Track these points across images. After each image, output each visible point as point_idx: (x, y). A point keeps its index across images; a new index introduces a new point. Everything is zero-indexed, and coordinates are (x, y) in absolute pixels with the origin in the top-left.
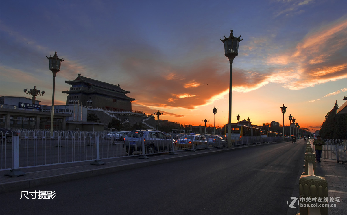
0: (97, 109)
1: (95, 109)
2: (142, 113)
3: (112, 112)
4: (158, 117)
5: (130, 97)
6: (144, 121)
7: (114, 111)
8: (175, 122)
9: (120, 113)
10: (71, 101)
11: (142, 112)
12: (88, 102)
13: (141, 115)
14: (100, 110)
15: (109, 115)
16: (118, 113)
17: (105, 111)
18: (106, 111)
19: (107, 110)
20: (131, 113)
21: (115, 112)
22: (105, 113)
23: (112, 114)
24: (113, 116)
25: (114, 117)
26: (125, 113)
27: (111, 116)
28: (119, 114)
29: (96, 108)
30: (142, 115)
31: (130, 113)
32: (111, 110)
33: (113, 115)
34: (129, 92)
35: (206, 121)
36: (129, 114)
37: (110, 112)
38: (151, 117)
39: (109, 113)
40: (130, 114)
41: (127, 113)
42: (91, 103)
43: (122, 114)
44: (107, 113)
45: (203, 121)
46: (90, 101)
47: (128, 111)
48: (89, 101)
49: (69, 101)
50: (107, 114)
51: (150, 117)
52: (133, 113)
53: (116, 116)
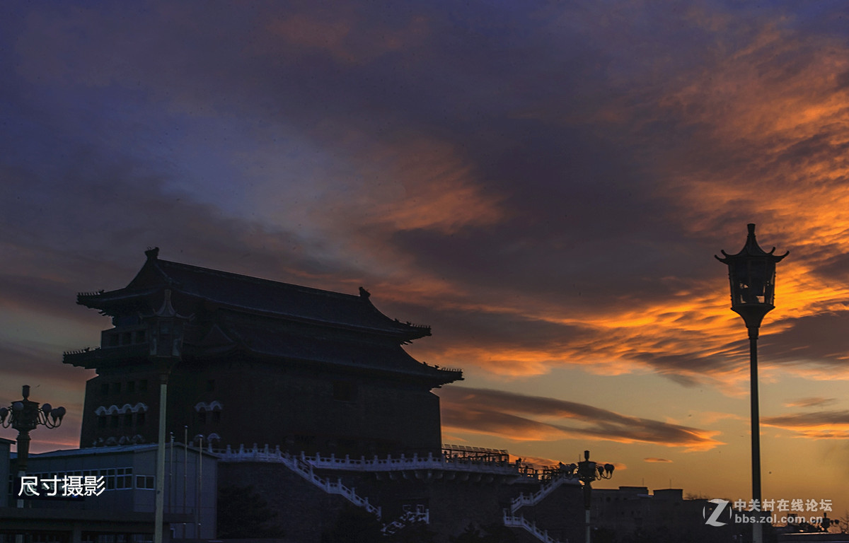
0: (255, 450)
1: (242, 455)
2: (504, 463)
3: (332, 464)
6: (514, 508)
7: (340, 457)
9: (375, 466)
10: (109, 412)
11: (500, 456)
12: (198, 408)
13: (497, 477)
14: (266, 456)
15: (318, 483)
16: (364, 466)
17: (292, 464)
18: (299, 459)
20: (436, 465)
21: (347, 465)
22: (295, 474)
23: (333, 475)
24: (339, 489)
25: (345, 494)
26: (402, 465)
27: (328, 488)
28: (372, 474)
29: (248, 447)
30: (500, 471)
31: (432, 464)
32: (326, 455)
33: (340, 485)
36: (424, 472)
37: (318, 463)
38: (561, 481)
39: (316, 471)
40: (435, 471)
41: (416, 464)
42: (217, 413)
43: (387, 473)
44: (306, 476)
46: (208, 403)
47: (423, 456)
48: (203, 404)
49: (98, 412)
50: (303, 480)
51: (555, 484)
52: (451, 467)
53: (353, 489)
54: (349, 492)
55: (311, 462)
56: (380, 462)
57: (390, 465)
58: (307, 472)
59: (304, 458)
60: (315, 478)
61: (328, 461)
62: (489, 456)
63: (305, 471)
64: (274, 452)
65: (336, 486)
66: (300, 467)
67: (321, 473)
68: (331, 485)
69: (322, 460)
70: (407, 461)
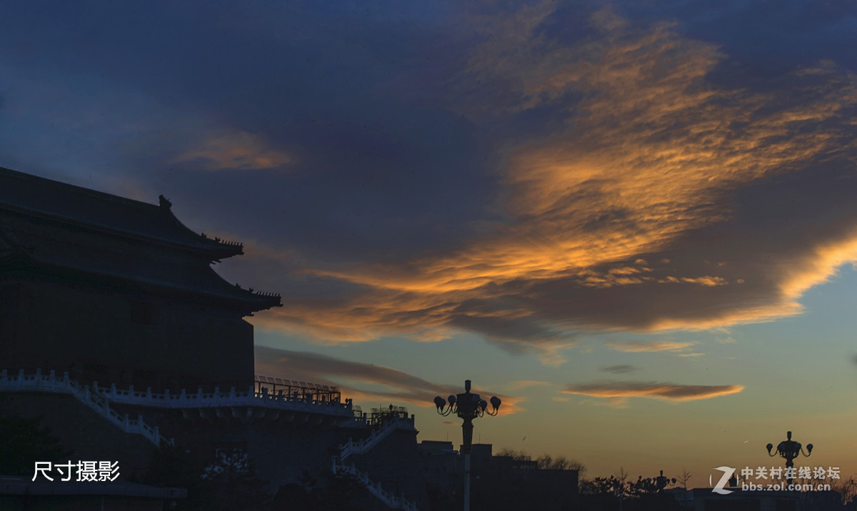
0: (38, 378)
2: (335, 403)
3: (131, 398)
4: (468, 429)
5: (245, 287)
6: (344, 455)
7: (140, 391)
8: (554, 458)
9: (183, 401)
13: (327, 418)
14: (52, 385)
15: (115, 420)
16: (169, 402)
17: (83, 395)
18: (91, 390)
19: (97, 388)
21: (148, 400)
23: (132, 412)
24: (140, 428)
25: (146, 434)
26: (216, 401)
27: (127, 426)
28: (179, 412)
29: (30, 374)
30: (331, 411)
32: (122, 388)
33: (141, 423)
34: (236, 250)
35: (789, 450)
37: (114, 396)
38: (394, 426)
39: (112, 405)
43: (196, 411)
45: (769, 447)
47: (236, 390)
50: (97, 415)
51: (386, 430)
53: (157, 428)
54: (151, 432)
55: (108, 396)
56: (188, 397)
57: (201, 401)
58: (101, 406)
59: (97, 390)
60: (112, 413)
61: (126, 394)
62: (318, 394)
63: (99, 404)
64: (62, 380)
65: (136, 424)
66: (92, 399)
67: (118, 408)
68: (131, 423)
69: (119, 393)
70: (222, 396)
